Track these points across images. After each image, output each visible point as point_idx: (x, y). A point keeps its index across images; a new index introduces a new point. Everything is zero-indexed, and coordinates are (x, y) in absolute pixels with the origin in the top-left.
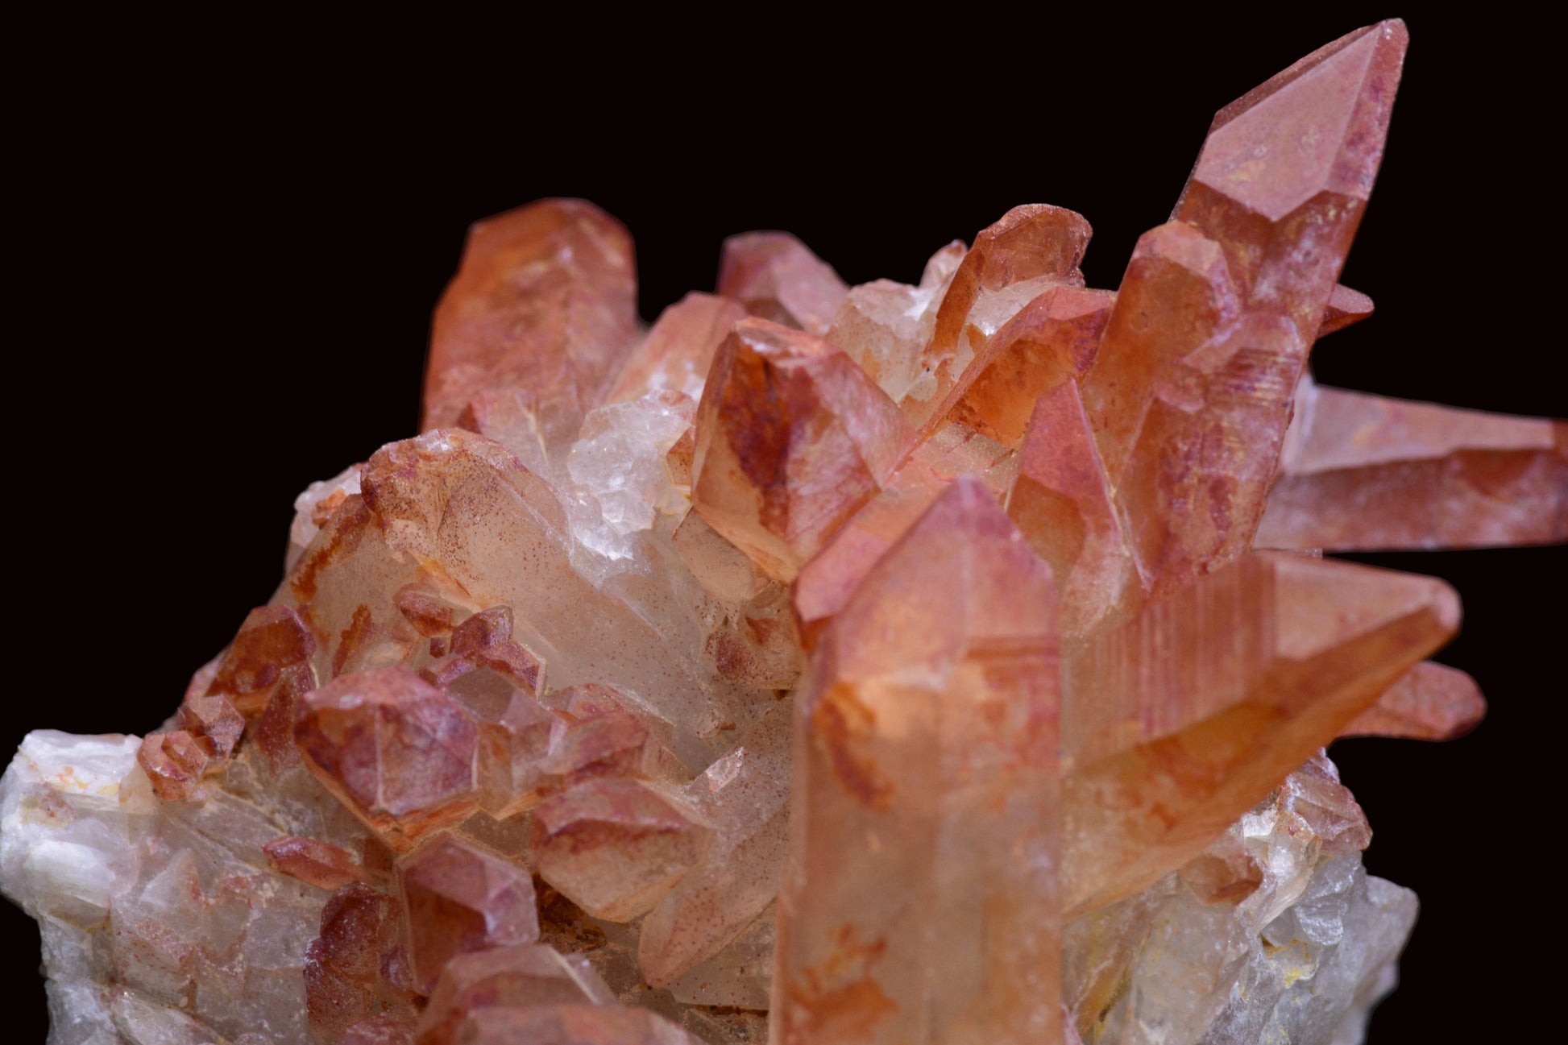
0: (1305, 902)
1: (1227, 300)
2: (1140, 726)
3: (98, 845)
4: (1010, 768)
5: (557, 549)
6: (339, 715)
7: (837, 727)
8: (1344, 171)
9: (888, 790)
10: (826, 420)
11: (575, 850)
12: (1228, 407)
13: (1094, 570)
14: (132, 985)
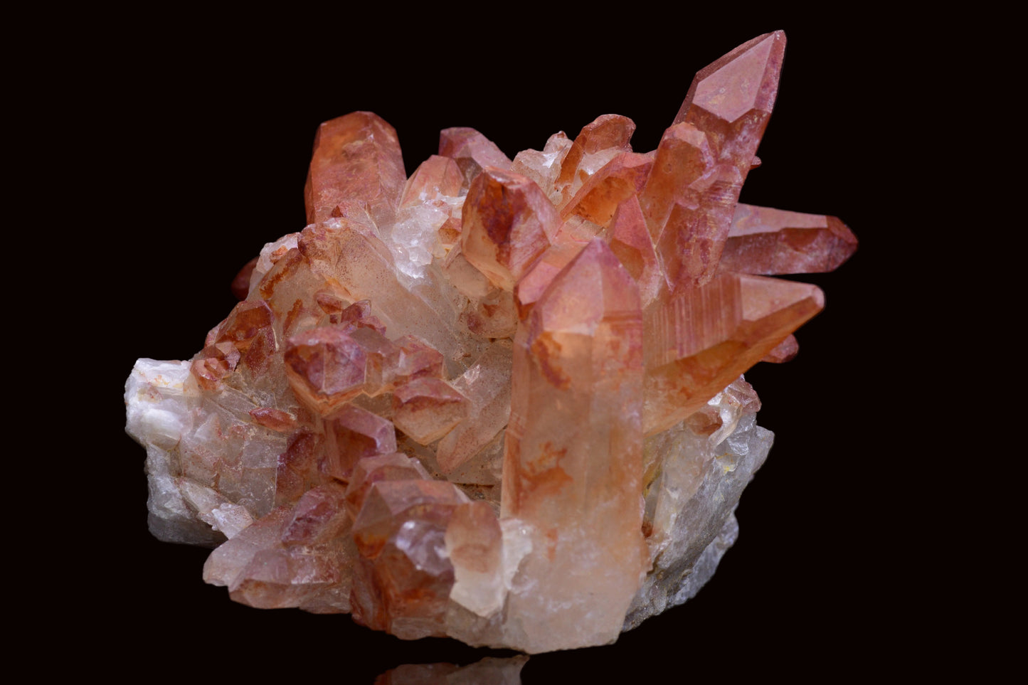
0: (732, 437)
1: (709, 159)
2: (677, 352)
3: (175, 411)
4: (622, 370)
5: (391, 273)
6: (309, 348)
7: (544, 352)
8: (761, 99)
9: (567, 381)
10: (529, 213)
11: (413, 410)
12: (710, 207)
13: (647, 282)
14: (190, 477)
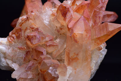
1: (100, 2)
2: (97, 36)
4: (88, 40)
6: (31, 36)
7: (74, 37)
9: (78, 42)
10: (70, 12)
11: (49, 47)
12: (101, 10)
14: (8, 59)
